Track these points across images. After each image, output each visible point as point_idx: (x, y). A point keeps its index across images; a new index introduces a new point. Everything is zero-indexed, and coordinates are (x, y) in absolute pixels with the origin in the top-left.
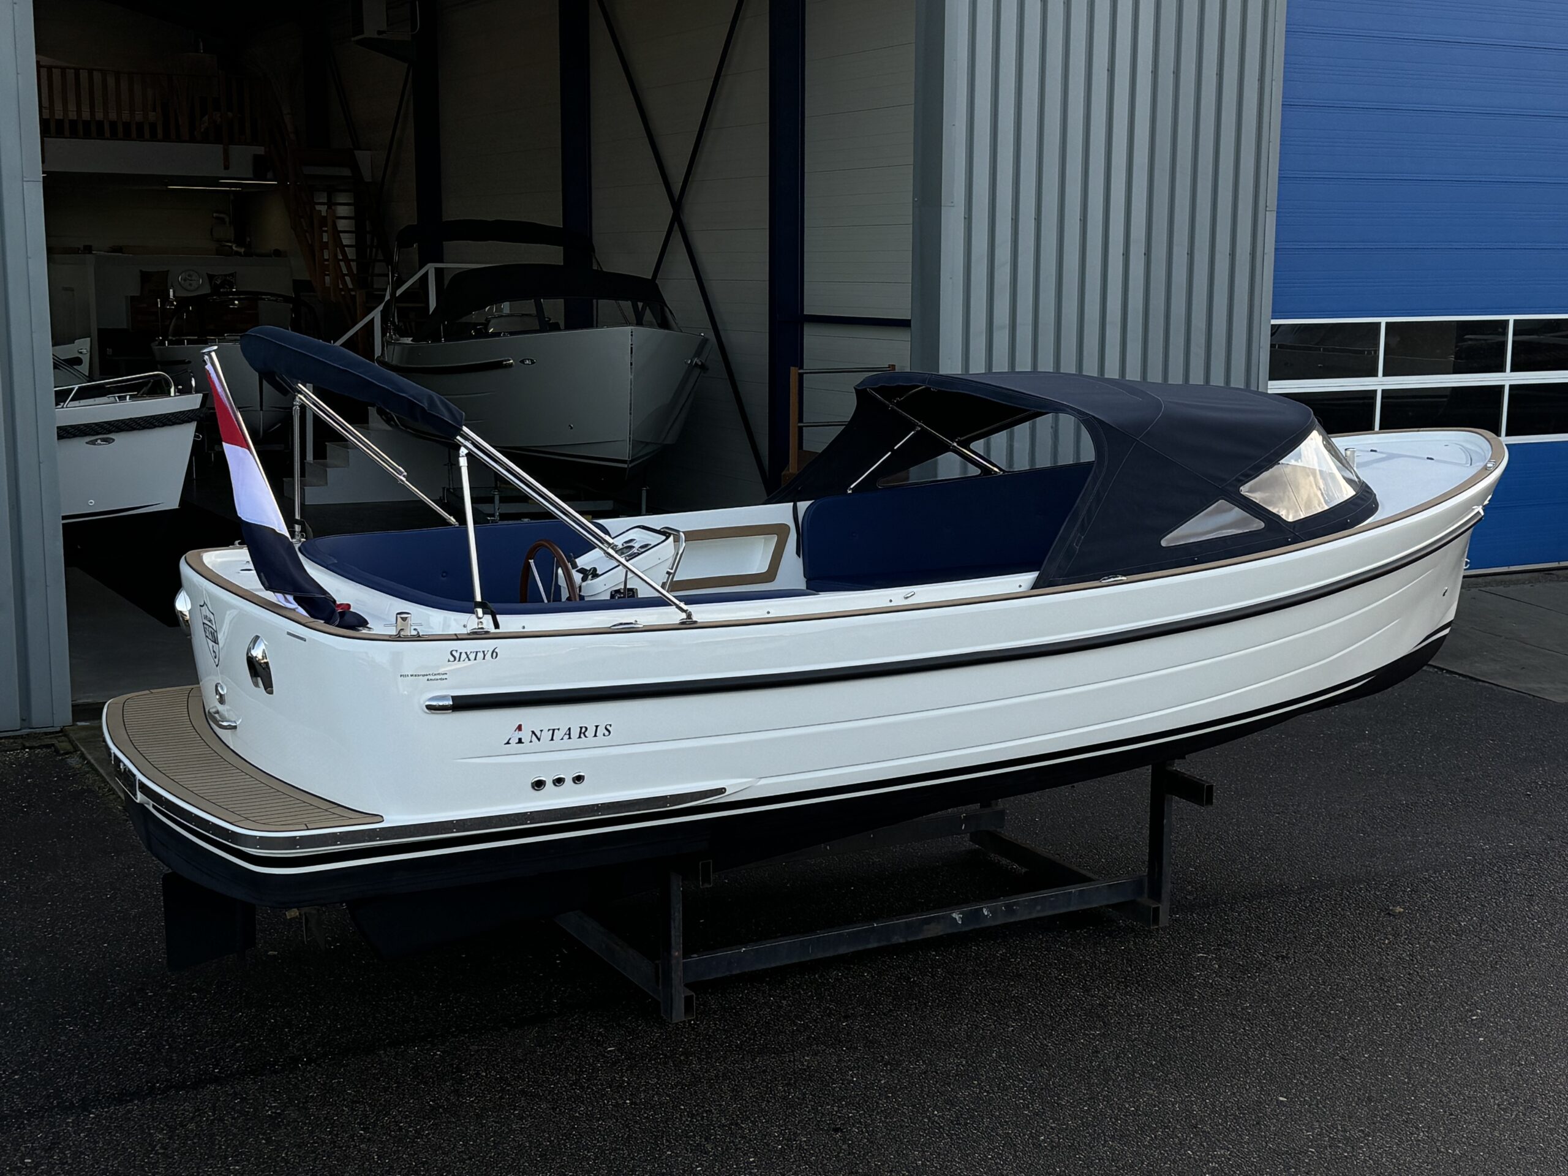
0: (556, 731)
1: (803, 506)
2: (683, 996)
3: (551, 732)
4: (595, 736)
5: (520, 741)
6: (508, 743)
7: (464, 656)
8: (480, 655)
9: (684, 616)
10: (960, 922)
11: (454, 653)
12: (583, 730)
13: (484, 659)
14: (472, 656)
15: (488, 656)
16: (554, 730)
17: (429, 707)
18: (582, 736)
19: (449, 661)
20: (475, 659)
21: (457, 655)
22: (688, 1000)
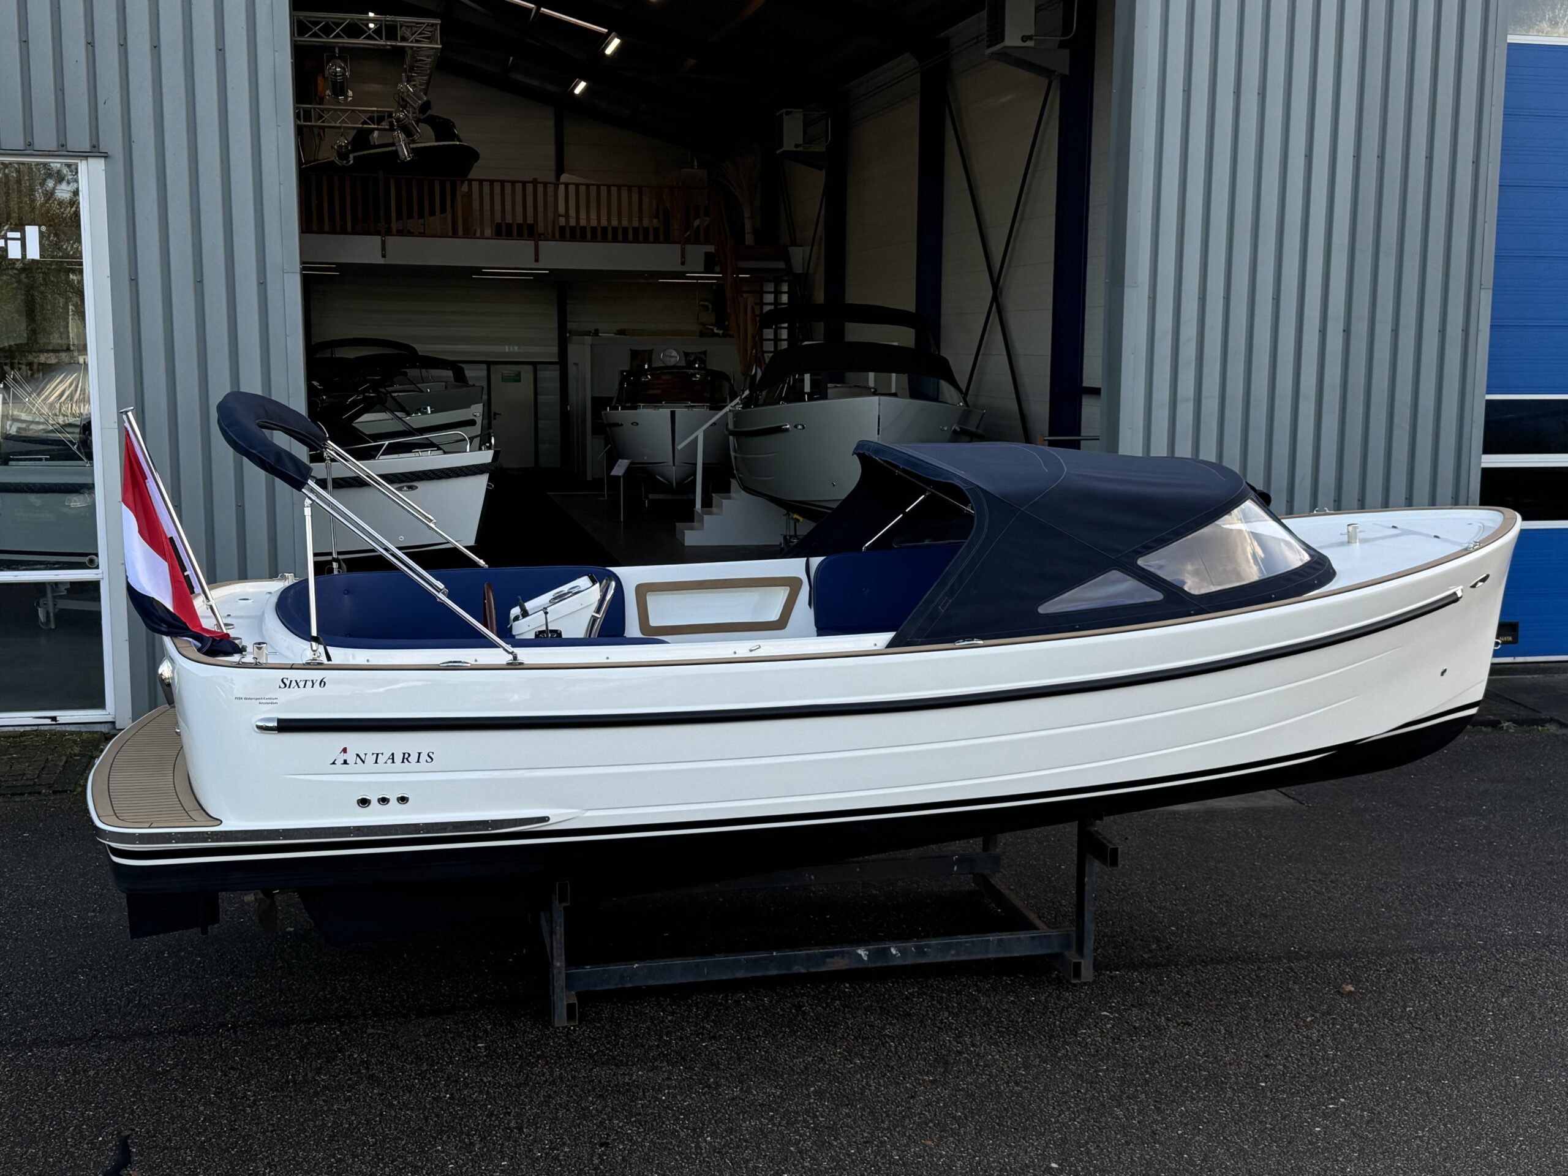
0: (380, 755)
1: (816, 561)
2: (565, 1003)
3: (375, 755)
4: (418, 761)
6: (334, 763)
7: (294, 684)
8: (309, 684)
9: (511, 657)
10: (866, 959)
11: (285, 680)
12: (406, 756)
13: (312, 687)
14: (302, 684)
15: (317, 684)
16: (377, 754)
17: (259, 727)
18: (405, 760)
19: (280, 687)
20: (304, 687)
21: (288, 683)
22: (571, 1007)
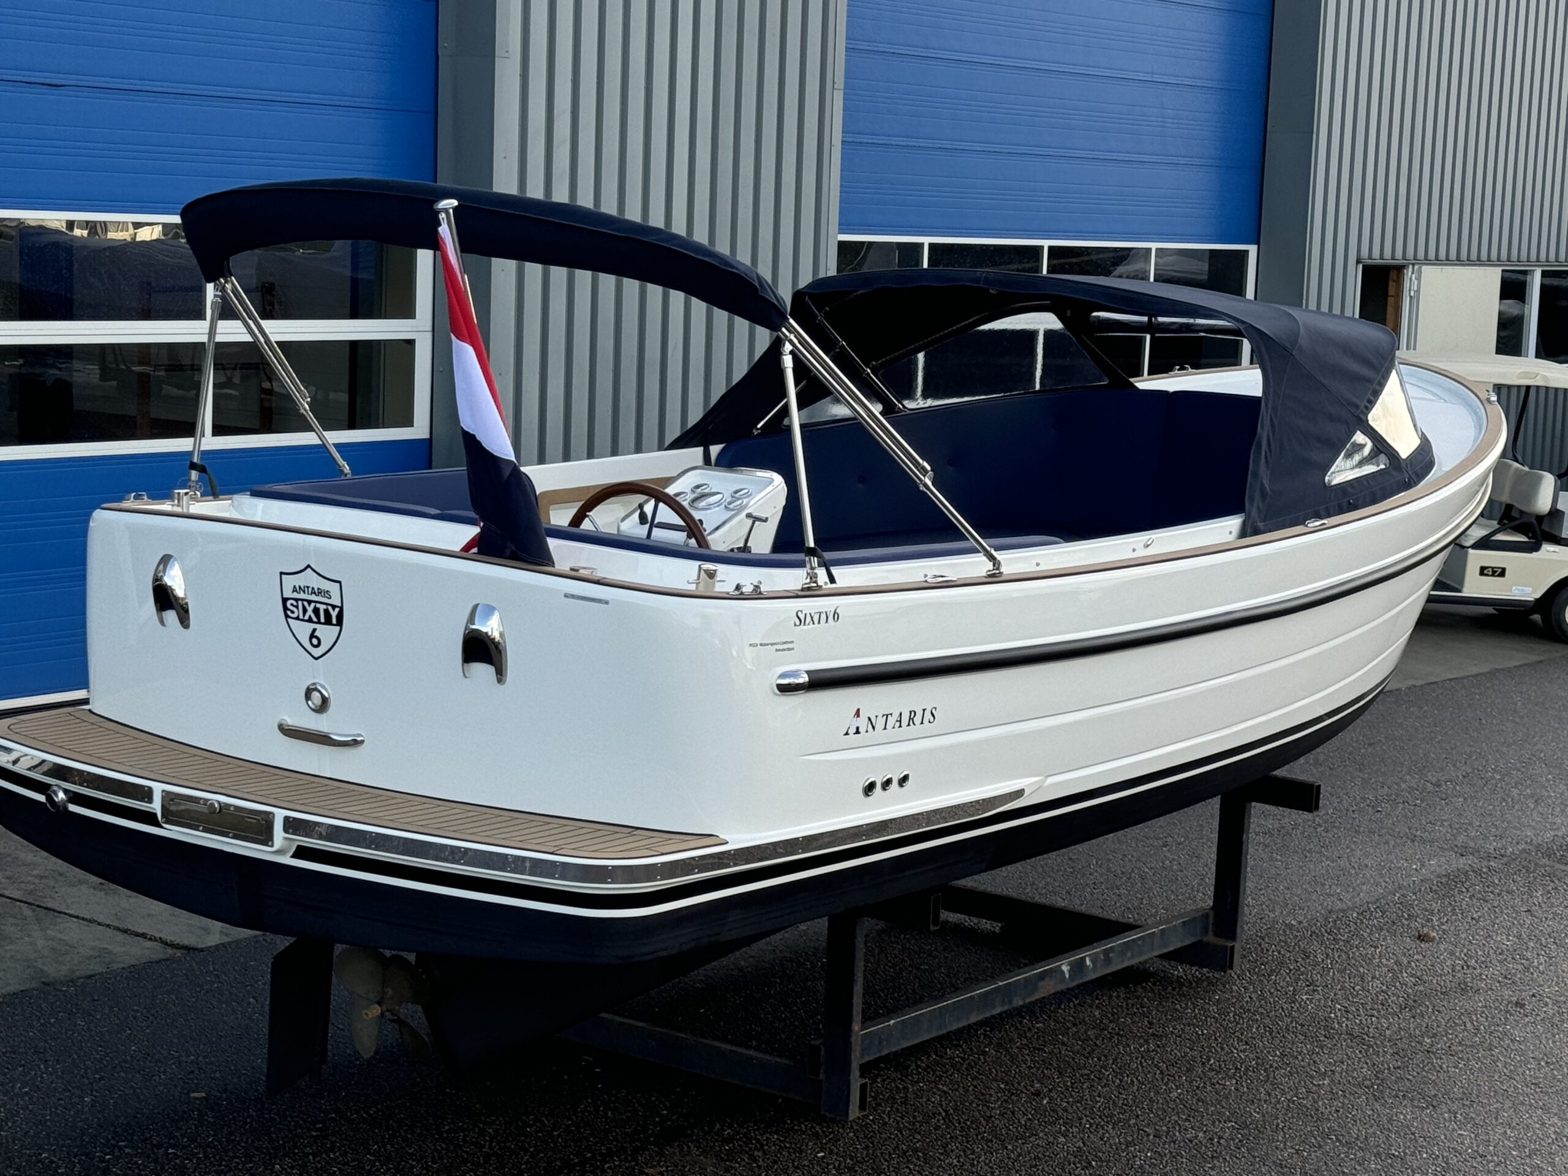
0: (889, 717)
2: (859, 1084)
3: (885, 717)
4: (922, 723)
5: (857, 732)
6: (847, 734)
7: (808, 619)
8: (823, 616)
9: (991, 566)
10: (1068, 976)
11: (799, 613)
12: (912, 715)
13: (827, 622)
14: (816, 619)
15: (832, 617)
16: (887, 715)
17: (784, 689)
18: (911, 722)
19: (795, 625)
20: (820, 623)
21: (802, 617)
22: (863, 1087)
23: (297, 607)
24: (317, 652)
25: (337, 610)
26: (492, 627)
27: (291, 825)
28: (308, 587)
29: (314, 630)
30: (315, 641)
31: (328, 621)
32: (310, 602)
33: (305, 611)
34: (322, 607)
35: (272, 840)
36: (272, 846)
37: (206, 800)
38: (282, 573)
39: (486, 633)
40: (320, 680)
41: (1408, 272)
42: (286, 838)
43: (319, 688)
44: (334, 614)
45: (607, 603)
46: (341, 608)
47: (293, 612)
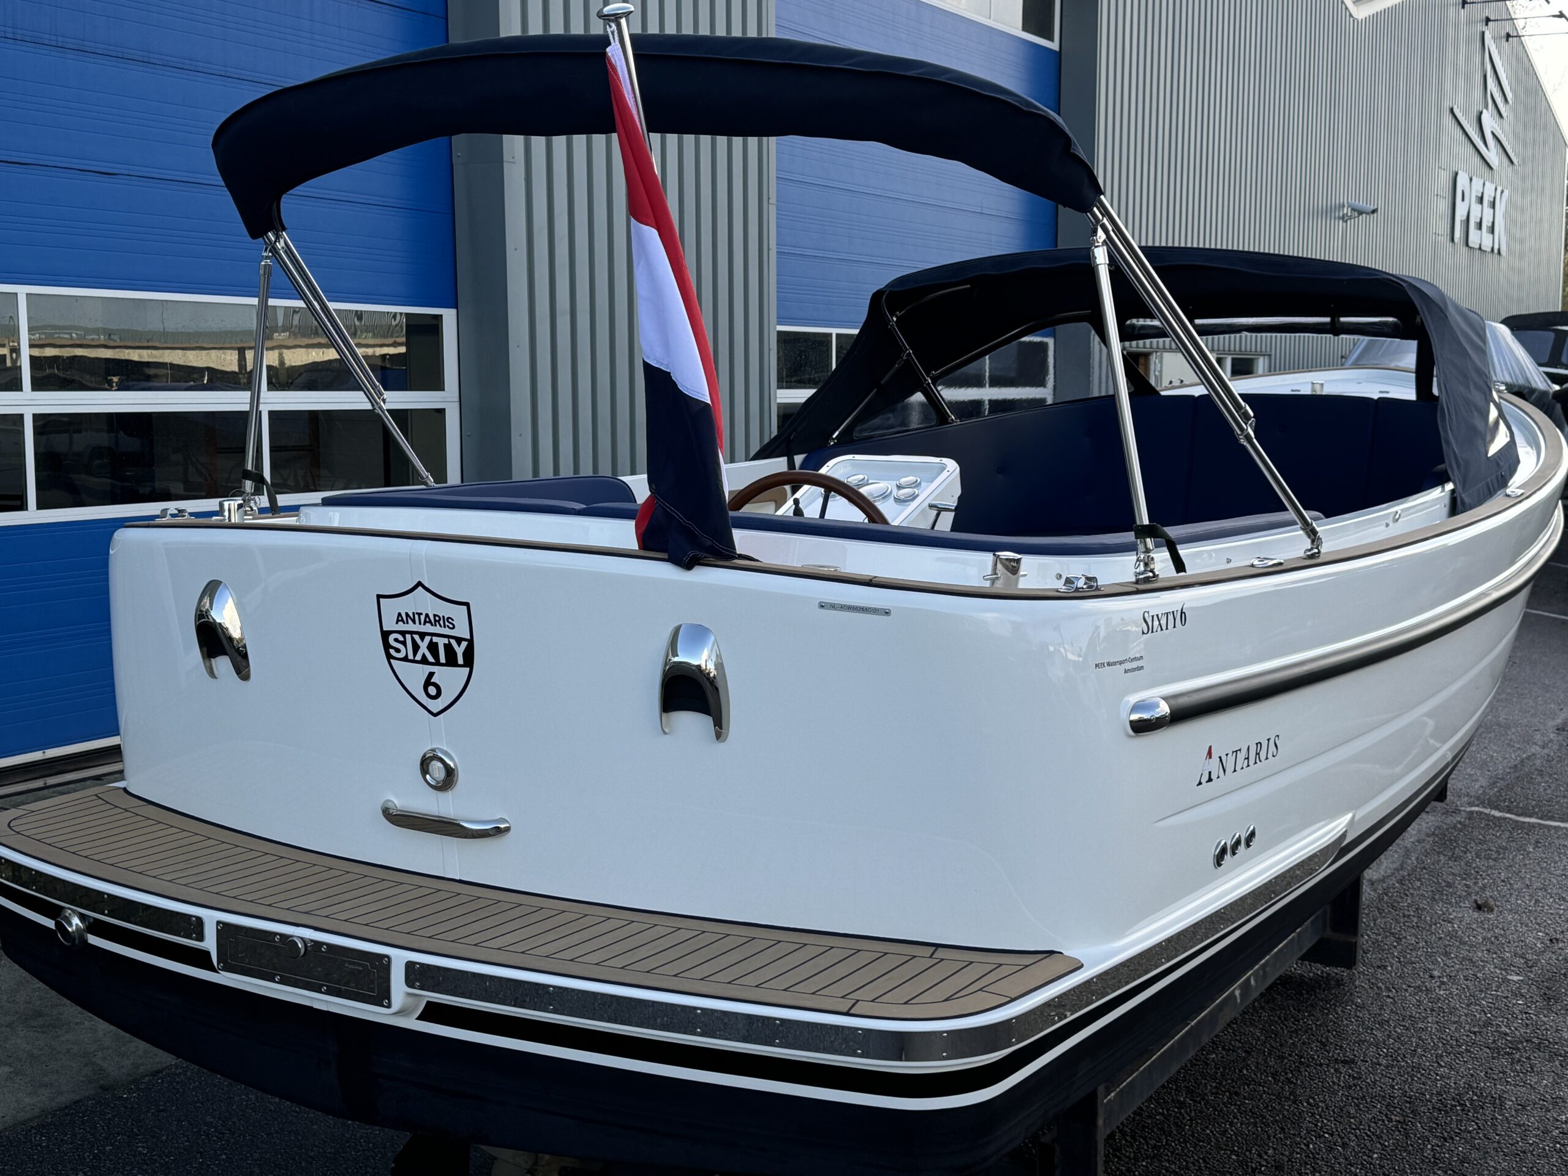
0: (1238, 754)
3: (1234, 756)
4: (1267, 758)
5: (1210, 780)
6: (1200, 783)
7: (1156, 623)
8: (1171, 619)
9: (1309, 543)
11: (1146, 614)
12: (1259, 748)
13: (1175, 627)
14: (1163, 622)
15: (1178, 621)
16: (1236, 752)
17: (1141, 727)
18: (1257, 759)
19: (1143, 633)
20: (1167, 628)
21: (1148, 621)
23: (404, 643)
24: (436, 705)
25: (464, 644)
26: (703, 659)
27: (417, 975)
28: (420, 614)
29: (431, 674)
30: (432, 691)
31: (452, 661)
32: (422, 635)
33: (416, 648)
34: (441, 642)
35: (389, 998)
36: (389, 1006)
37: (284, 937)
38: (379, 597)
39: (699, 667)
40: (442, 745)
41: (1153, 358)
42: (409, 994)
43: (440, 755)
44: (460, 650)
45: (887, 613)
46: (471, 642)
47: (398, 651)
